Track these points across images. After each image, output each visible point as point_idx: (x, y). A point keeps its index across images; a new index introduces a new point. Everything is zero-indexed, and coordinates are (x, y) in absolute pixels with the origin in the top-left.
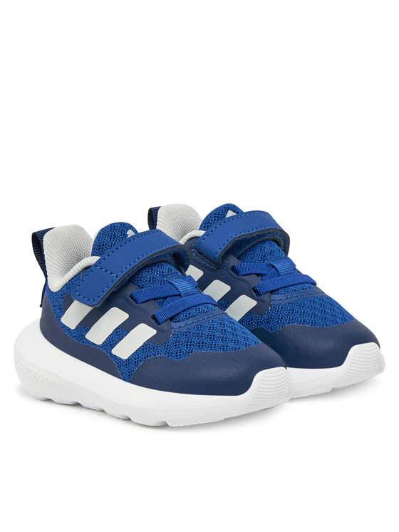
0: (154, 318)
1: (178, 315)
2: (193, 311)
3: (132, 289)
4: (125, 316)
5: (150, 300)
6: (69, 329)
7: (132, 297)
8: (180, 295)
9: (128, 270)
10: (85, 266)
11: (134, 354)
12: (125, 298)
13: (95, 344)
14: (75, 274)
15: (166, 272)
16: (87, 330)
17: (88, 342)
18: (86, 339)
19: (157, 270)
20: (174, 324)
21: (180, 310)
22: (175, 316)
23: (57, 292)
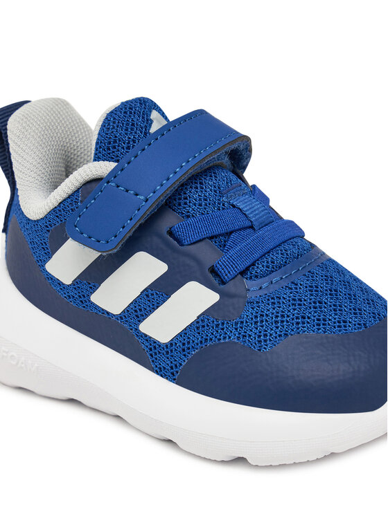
0: (213, 270)
1: (253, 264)
2: (278, 257)
3: (171, 220)
4: (160, 268)
5: (204, 239)
6: (60, 283)
7: (170, 233)
8: (252, 227)
9: (165, 188)
10: (87, 178)
11: (180, 335)
12: (160, 236)
13: (108, 313)
14: (70, 192)
15: (223, 184)
16: (94, 288)
17: (96, 307)
18: (92, 303)
19: (209, 182)
20: (249, 281)
21: (257, 256)
22: (250, 266)
23: (38, 221)
